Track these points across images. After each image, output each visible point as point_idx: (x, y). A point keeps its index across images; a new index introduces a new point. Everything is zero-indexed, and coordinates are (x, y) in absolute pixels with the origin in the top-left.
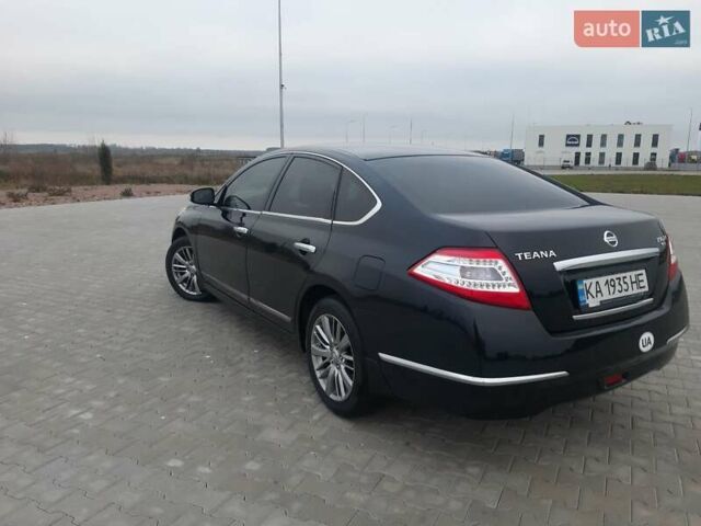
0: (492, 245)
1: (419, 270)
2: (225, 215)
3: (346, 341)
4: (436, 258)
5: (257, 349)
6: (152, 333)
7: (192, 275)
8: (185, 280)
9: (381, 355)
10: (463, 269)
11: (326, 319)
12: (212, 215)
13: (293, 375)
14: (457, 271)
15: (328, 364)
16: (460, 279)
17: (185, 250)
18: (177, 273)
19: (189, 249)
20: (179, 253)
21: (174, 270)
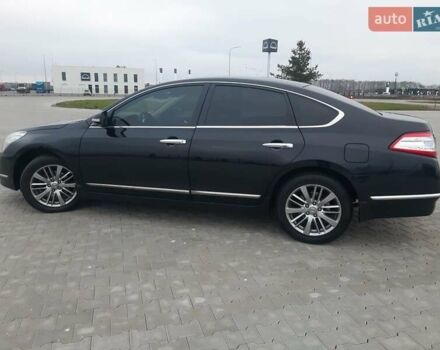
3: (331, 197)
4: (404, 139)
8: (46, 196)
9: (373, 197)
17: (47, 169)
18: (34, 191)
19: (52, 168)
20: (39, 173)
21: (32, 189)
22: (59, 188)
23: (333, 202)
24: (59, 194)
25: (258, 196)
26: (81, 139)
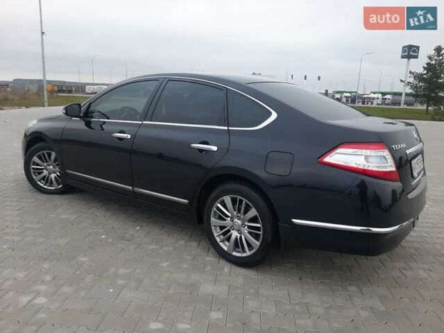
0: (379, 141)
1: (328, 159)
2: (88, 124)
3: (253, 212)
4: (339, 150)
5: (137, 226)
6: (38, 223)
7: (50, 174)
8: (43, 178)
9: (293, 220)
10: (367, 158)
11: (227, 199)
12: (77, 124)
13: (182, 242)
14: (362, 158)
15: (229, 231)
16: (365, 163)
17: (43, 154)
18: (34, 173)
19: (47, 153)
20: (38, 157)
21: (32, 171)
22: (54, 172)
23: (254, 220)
24: (53, 178)
25: (187, 201)
26: (64, 129)
